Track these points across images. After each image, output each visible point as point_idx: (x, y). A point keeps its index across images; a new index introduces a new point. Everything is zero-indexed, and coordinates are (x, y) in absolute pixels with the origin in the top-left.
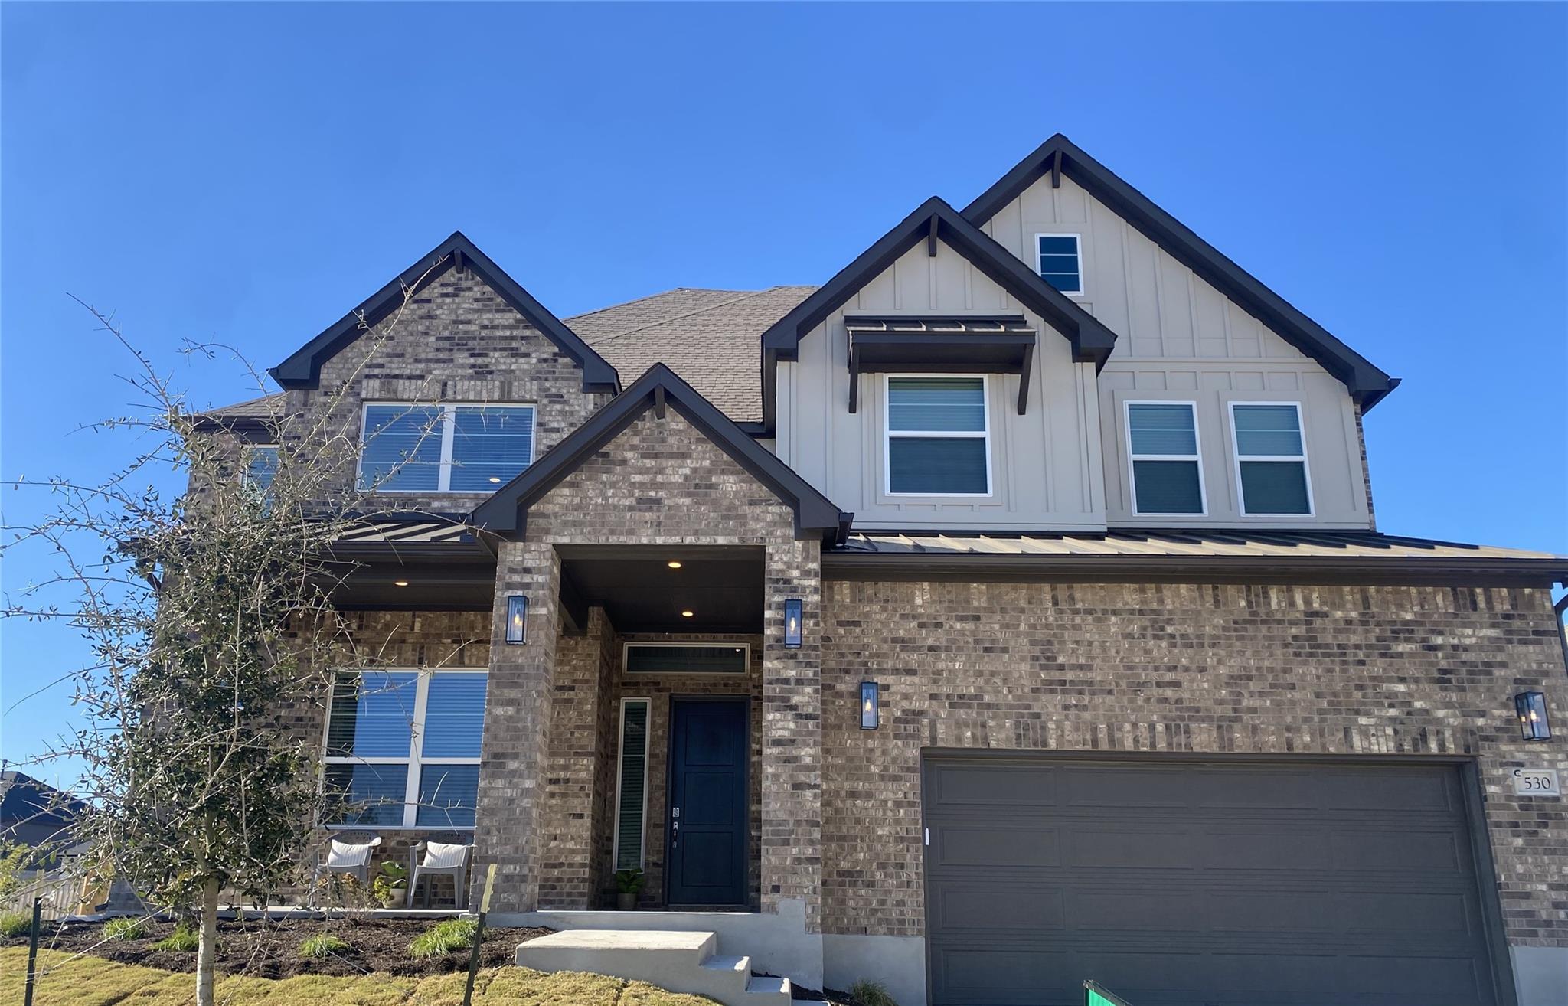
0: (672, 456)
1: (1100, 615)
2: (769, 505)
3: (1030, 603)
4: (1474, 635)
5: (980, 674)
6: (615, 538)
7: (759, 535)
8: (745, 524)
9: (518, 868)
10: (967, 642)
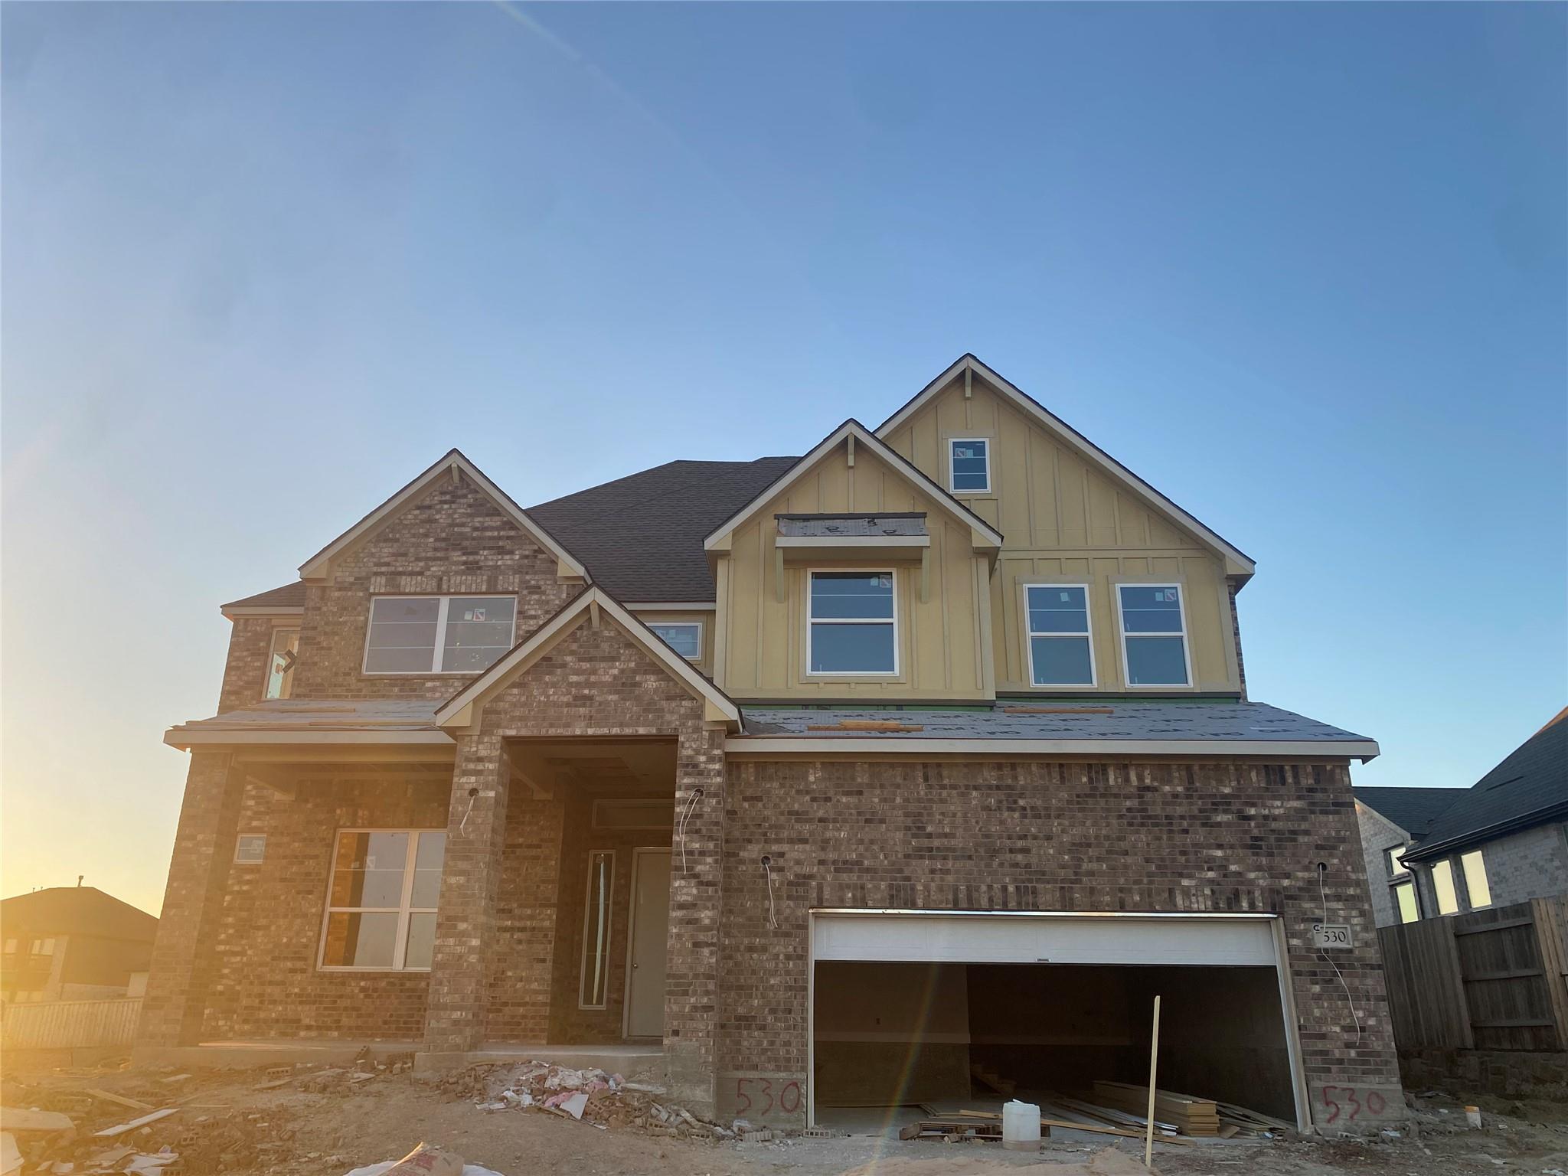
0: (604, 659)
1: (963, 790)
2: (683, 700)
3: (905, 779)
4: (1282, 807)
5: (861, 842)
6: (553, 730)
7: (673, 726)
8: (662, 717)
9: (464, 1014)
10: (851, 814)
